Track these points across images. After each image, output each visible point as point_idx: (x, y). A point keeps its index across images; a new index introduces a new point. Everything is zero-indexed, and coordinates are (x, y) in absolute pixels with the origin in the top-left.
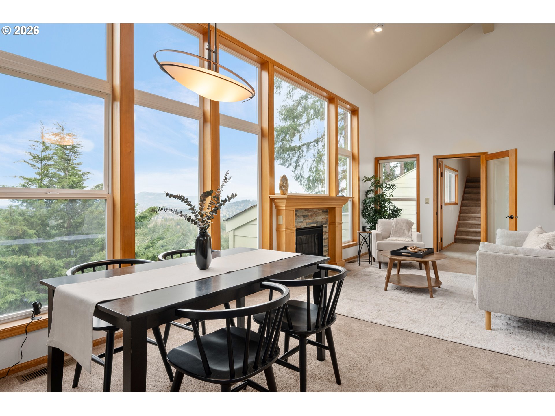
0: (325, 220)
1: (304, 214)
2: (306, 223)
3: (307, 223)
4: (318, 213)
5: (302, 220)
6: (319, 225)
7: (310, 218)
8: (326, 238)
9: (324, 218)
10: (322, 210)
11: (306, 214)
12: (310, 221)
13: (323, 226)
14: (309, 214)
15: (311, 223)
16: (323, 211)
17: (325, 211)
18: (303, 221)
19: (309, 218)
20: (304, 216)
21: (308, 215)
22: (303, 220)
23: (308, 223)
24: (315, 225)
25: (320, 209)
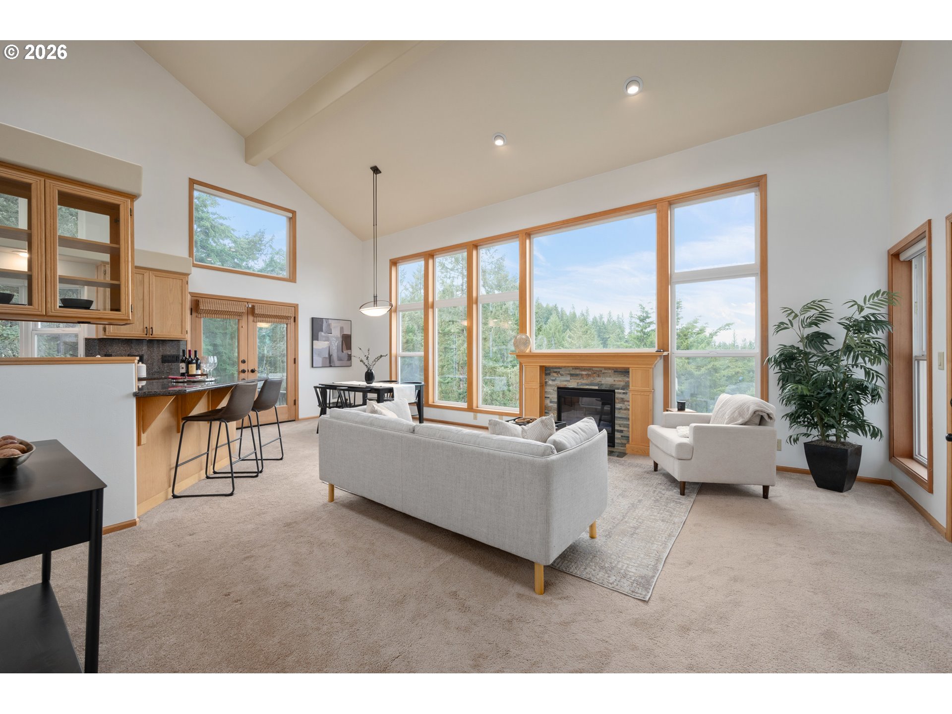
0: (622, 384)
1: (572, 372)
2: (576, 383)
3: (578, 383)
4: (603, 373)
5: (569, 379)
6: (603, 388)
7: (585, 378)
8: (623, 408)
9: (620, 381)
10: (613, 369)
11: (578, 373)
12: (584, 382)
13: (616, 391)
14: (584, 373)
15: (587, 385)
16: (614, 371)
17: (620, 372)
18: (571, 381)
19: (583, 378)
20: (572, 375)
21: (582, 375)
22: (571, 379)
23: (580, 384)
24: (597, 388)
25: (606, 368)
